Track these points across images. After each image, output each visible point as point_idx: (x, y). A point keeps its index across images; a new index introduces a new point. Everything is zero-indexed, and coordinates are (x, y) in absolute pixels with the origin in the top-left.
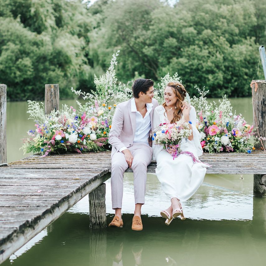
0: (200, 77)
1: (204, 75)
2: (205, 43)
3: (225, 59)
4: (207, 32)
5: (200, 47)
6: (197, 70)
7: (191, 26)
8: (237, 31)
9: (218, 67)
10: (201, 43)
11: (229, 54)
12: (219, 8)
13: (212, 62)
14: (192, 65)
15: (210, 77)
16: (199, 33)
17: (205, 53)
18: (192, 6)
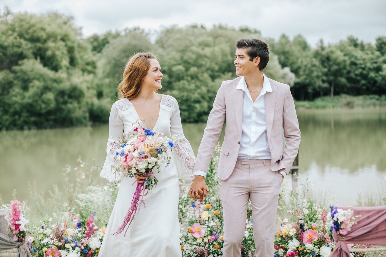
0: (189, 106)
1: (193, 104)
2: (192, 78)
3: (209, 91)
4: (193, 70)
5: (188, 81)
6: (187, 100)
7: (179, 64)
8: (216, 68)
9: (203, 97)
10: (189, 78)
11: (212, 87)
12: (203, 49)
13: (199, 94)
14: (183, 96)
15: (197, 106)
16: (187, 69)
17: (192, 86)
18: (181, 48)
